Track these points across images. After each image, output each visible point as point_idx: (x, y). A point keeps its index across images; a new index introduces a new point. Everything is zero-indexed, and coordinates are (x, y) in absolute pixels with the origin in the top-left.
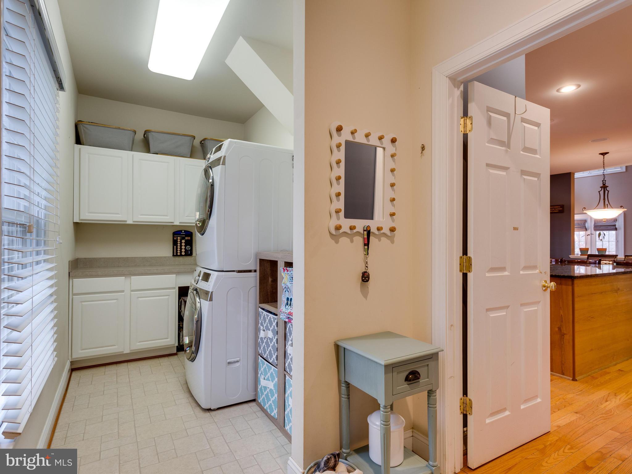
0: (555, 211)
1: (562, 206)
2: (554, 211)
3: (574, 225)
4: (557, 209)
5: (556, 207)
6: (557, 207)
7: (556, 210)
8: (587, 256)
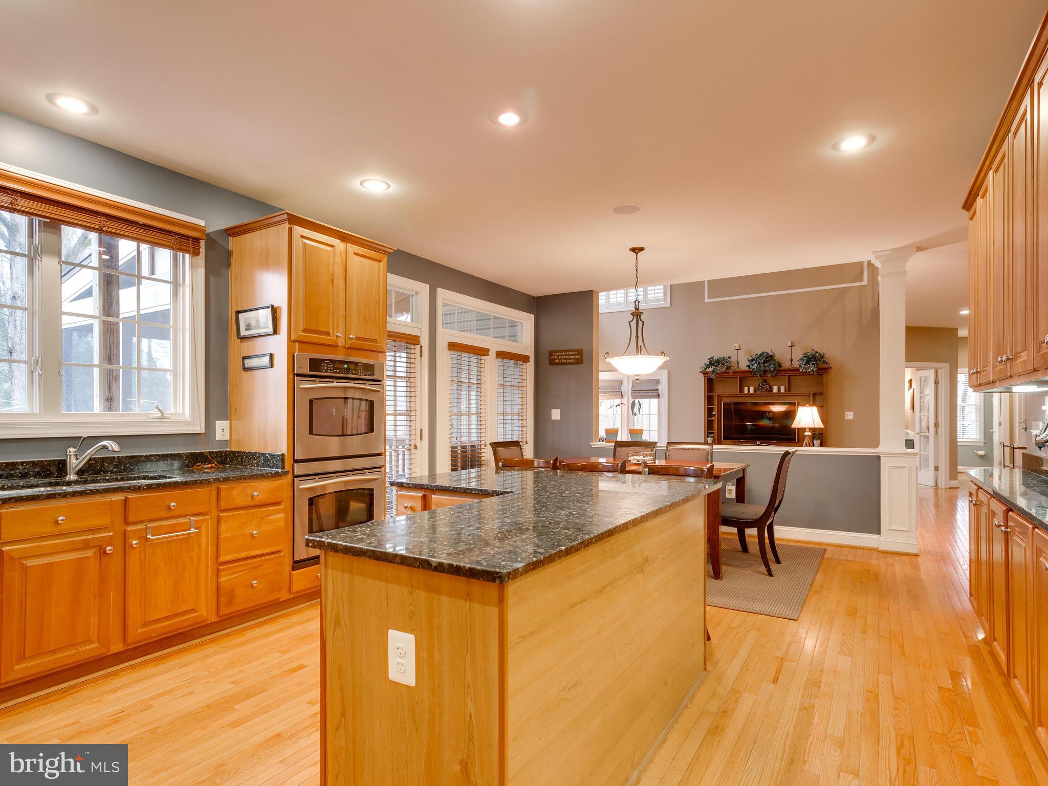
0: (570, 361)
1: (580, 352)
2: (568, 361)
3: (598, 388)
4: (572, 357)
5: (571, 353)
6: (574, 353)
7: (571, 359)
8: (614, 444)
